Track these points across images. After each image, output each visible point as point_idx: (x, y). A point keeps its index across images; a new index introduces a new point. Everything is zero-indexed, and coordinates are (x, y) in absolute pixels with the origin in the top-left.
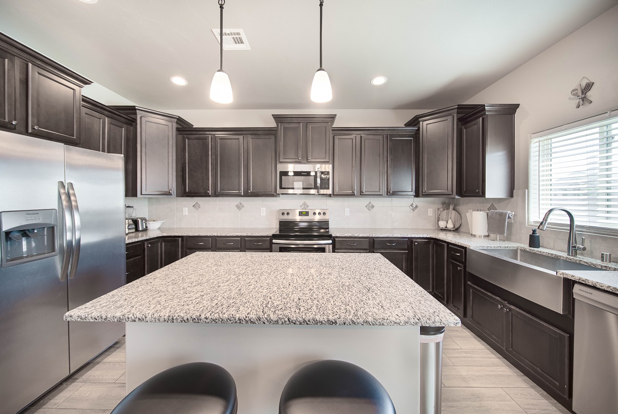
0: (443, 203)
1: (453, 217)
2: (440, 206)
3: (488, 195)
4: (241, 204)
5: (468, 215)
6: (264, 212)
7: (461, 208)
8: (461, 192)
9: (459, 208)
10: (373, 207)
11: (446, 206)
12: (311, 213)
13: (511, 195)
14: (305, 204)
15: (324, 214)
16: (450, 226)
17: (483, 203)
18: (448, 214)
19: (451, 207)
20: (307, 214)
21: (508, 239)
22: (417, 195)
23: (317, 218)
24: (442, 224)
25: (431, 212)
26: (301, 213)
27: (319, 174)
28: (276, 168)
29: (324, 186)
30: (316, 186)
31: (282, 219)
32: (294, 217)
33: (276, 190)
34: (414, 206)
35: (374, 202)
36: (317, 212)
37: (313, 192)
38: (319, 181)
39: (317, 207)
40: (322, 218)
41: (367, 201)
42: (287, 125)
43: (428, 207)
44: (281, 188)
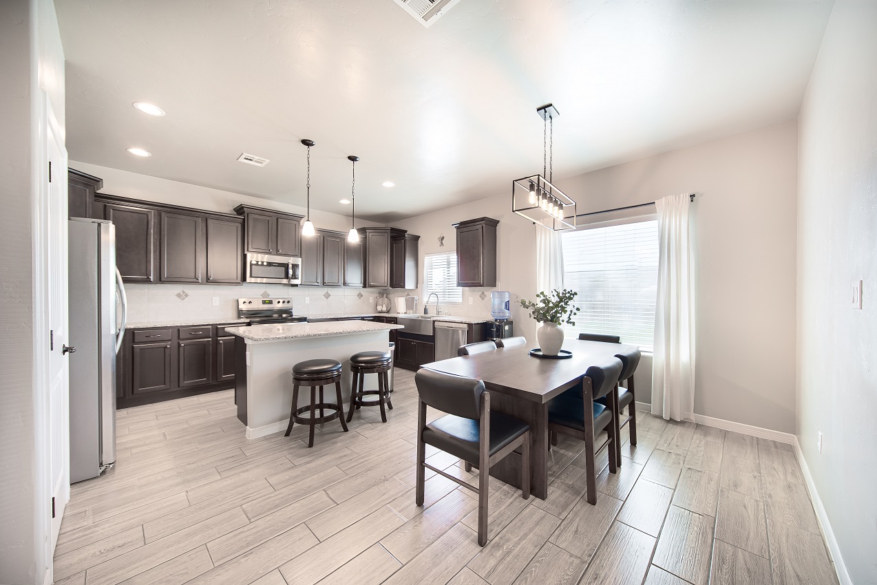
0: (380, 293)
1: (386, 302)
2: (377, 295)
3: (406, 287)
4: (184, 292)
5: (396, 300)
6: (216, 301)
7: (391, 296)
8: (392, 285)
9: (388, 296)
10: (330, 295)
11: (381, 294)
12: (275, 302)
13: (417, 287)
14: (265, 293)
15: (288, 302)
16: (384, 309)
17: (403, 292)
18: (383, 301)
19: (385, 295)
20: (271, 302)
21: (416, 313)
22: (365, 286)
23: (280, 306)
24: (379, 308)
25: (371, 300)
26: (264, 302)
27: (290, 266)
28: (245, 257)
29: (294, 277)
30: (287, 277)
31: (243, 307)
32: (258, 305)
33: (244, 279)
34: (360, 295)
35: (332, 291)
36: (281, 301)
37: (285, 281)
38: (291, 272)
39: (279, 296)
40: (286, 306)
41: (325, 290)
42: (257, 216)
43: (370, 295)
44: (251, 276)
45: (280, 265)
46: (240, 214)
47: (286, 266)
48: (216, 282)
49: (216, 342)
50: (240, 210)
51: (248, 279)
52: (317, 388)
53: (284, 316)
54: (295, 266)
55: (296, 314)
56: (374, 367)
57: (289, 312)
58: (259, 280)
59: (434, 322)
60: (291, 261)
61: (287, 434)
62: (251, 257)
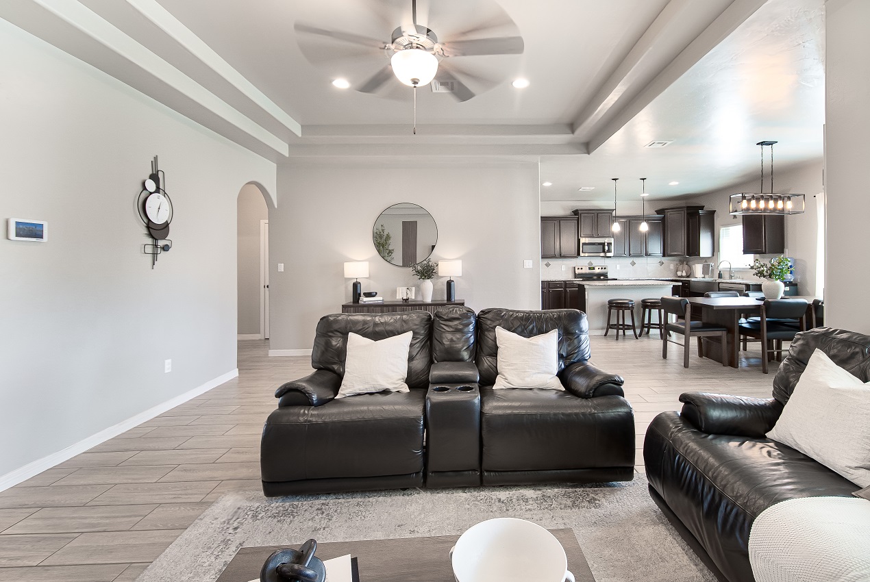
0: (680, 261)
1: (685, 269)
2: (677, 263)
3: (702, 255)
4: (549, 263)
5: (693, 266)
6: (564, 268)
7: (690, 263)
8: (689, 254)
9: (688, 262)
10: (635, 263)
11: (682, 262)
12: (596, 268)
13: (713, 255)
14: (590, 262)
15: (605, 268)
16: (684, 274)
17: (699, 259)
18: (683, 267)
19: (684, 262)
20: (594, 269)
21: (710, 277)
22: (664, 256)
23: (600, 271)
24: (679, 273)
25: (672, 266)
26: (590, 269)
27: (606, 244)
28: (579, 241)
29: (609, 251)
30: (604, 251)
31: (577, 272)
32: (586, 270)
33: (579, 254)
34: (662, 263)
35: (636, 260)
36: (600, 267)
37: (602, 254)
38: (606, 248)
39: (599, 264)
40: (603, 271)
41: (631, 260)
42: (586, 215)
43: (670, 263)
44: (582, 252)
45: (600, 244)
46: (575, 215)
47: (603, 244)
48: (565, 257)
49: (566, 291)
50: (576, 212)
51: (582, 254)
52: (621, 311)
53: (602, 277)
54: (609, 244)
55: (609, 277)
56: (656, 306)
57: (605, 275)
58: (587, 255)
59: (719, 283)
60: (606, 240)
61: (606, 335)
62: (583, 240)
